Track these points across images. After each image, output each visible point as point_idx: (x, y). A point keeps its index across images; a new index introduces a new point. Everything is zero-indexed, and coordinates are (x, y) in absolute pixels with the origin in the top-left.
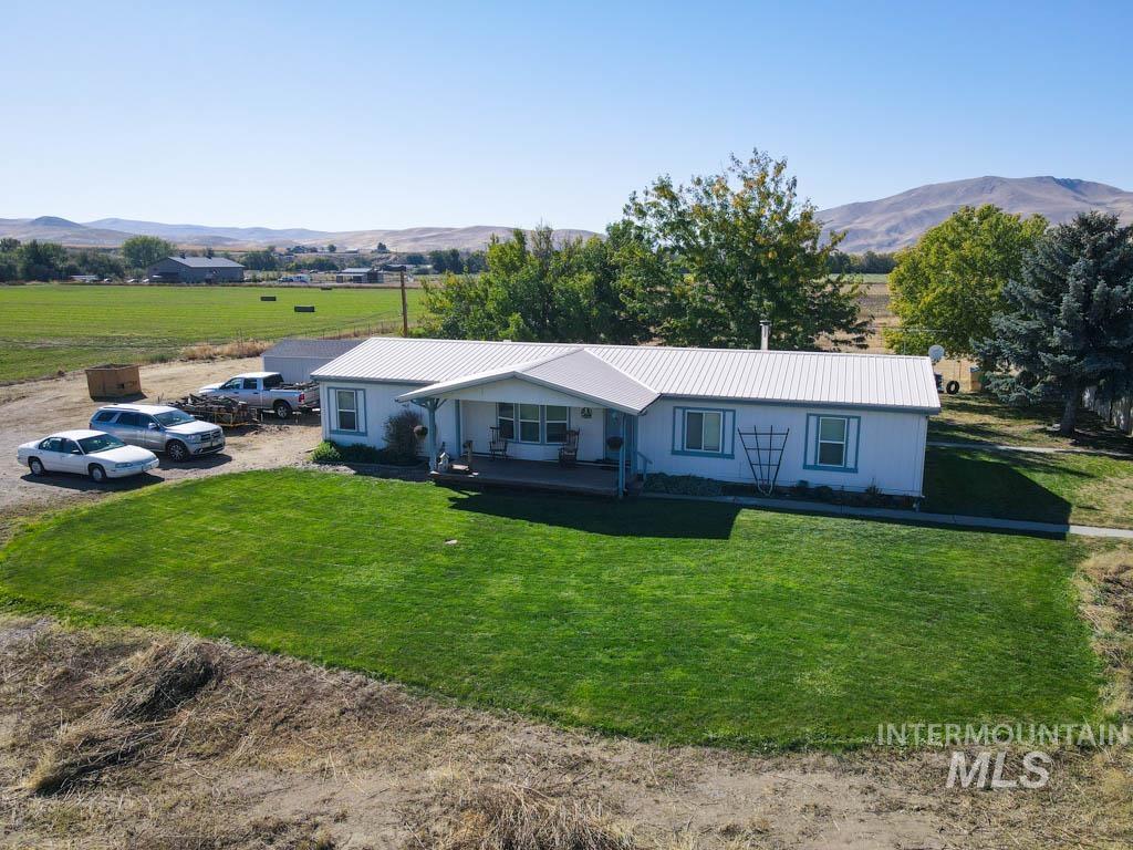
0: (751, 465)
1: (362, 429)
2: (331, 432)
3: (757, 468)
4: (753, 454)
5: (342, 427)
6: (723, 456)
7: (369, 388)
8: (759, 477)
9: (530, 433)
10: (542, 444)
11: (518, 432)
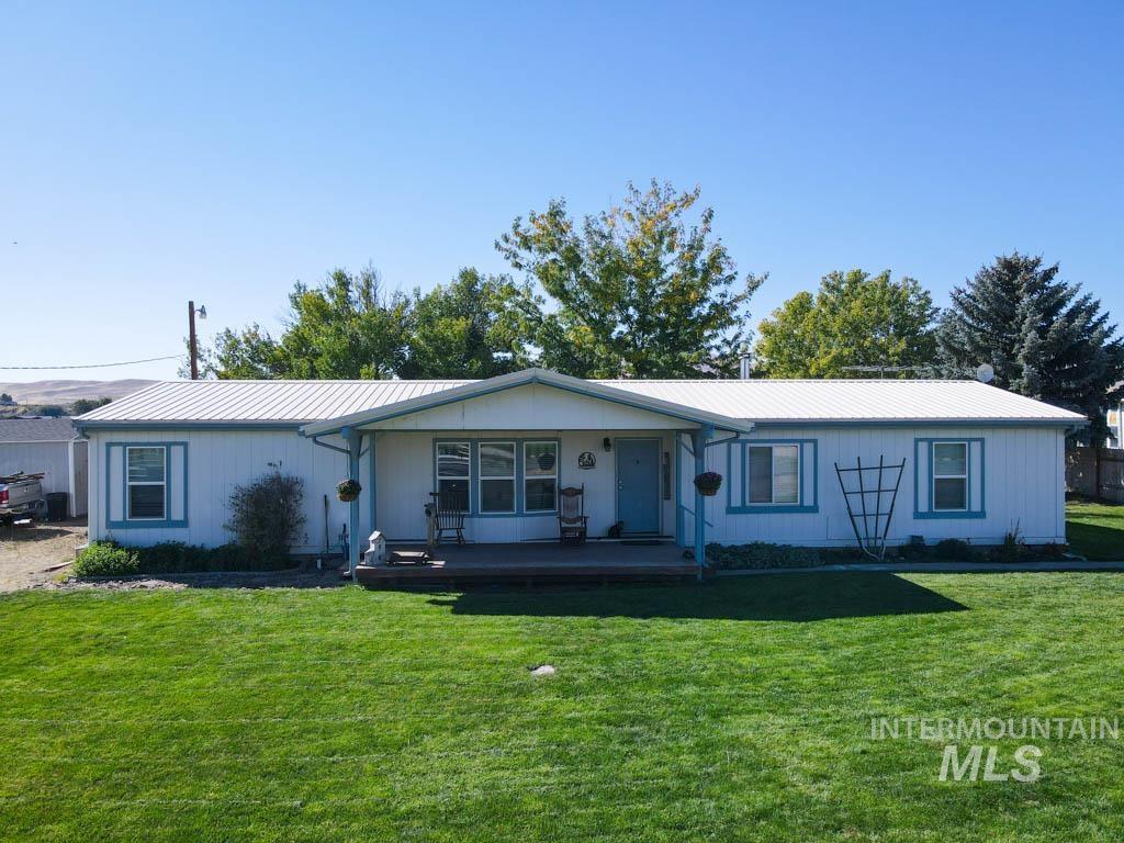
0: (851, 516)
1: (177, 515)
2: (111, 525)
3: (859, 521)
4: (855, 500)
5: (134, 514)
6: (802, 509)
7: (194, 440)
8: (862, 535)
9: (498, 499)
10: (520, 514)
11: (476, 496)
